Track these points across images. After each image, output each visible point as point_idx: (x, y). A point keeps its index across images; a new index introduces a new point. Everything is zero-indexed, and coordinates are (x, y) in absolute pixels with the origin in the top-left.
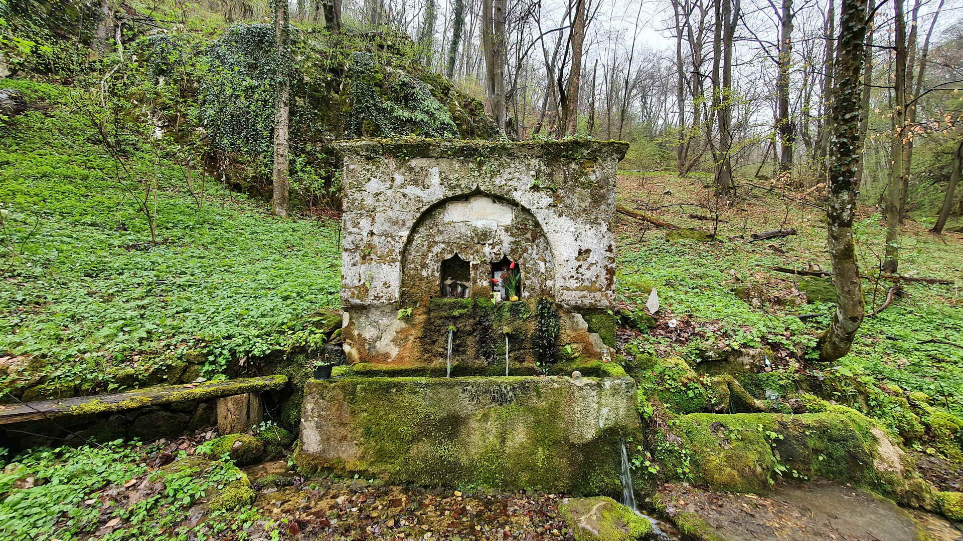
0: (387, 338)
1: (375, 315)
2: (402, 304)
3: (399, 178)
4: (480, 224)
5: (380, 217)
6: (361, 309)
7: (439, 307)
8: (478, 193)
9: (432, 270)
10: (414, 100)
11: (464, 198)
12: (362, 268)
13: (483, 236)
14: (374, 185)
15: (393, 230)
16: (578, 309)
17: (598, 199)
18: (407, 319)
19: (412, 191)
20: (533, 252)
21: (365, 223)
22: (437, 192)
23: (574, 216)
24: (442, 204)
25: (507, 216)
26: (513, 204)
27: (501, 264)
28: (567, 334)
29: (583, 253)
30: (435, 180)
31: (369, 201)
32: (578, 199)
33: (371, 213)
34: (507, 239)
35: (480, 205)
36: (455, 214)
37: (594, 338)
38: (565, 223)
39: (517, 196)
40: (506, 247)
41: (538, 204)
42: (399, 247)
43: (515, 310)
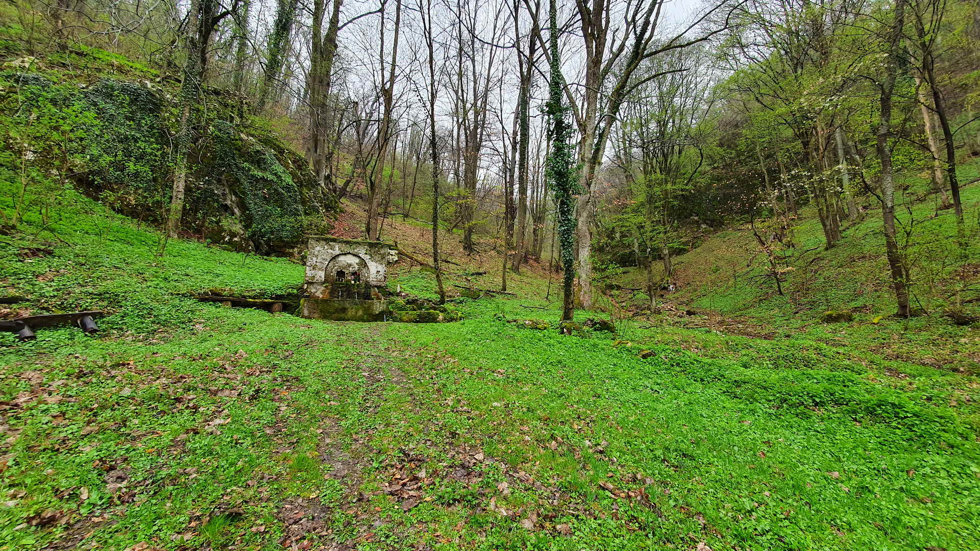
0: (319, 292)
1: (315, 285)
2: (324, 283)
3: (326, 247)
4: (349, 262)
5: (319, 258)
6: (312, 283)
7: (336, 284)
8: (349, 253)
9: (334, 273)
10: (265, 163)
11: (345, 254)
12: (313, 272)
13: (350, 265)
14: (318, 248)
15: (323, 261)
16: (376, 286)
17: (383, 258)
18: (326, 287)
19: (330, 251)
20: (364, 270)
21: (314, 259)
22: (337, 252)
23: (376, 262)
24: (338, 256)
25: (357, 260)
26: (359, 257)
27: (354, 274)
28: (373, 293)
29: (378, 272)
30: (337, 249)
31: (316, 253)
32: (377, 257)
33: (317, 256)
34: (357, 267)
35: (349, 256)
36: (342, 258)
37: (380, 294)
38: (373, 263)
39: (360, 255)
40: (356, 269)
41: (367, 258)
42: (325, 266)
43: (358, 286)
